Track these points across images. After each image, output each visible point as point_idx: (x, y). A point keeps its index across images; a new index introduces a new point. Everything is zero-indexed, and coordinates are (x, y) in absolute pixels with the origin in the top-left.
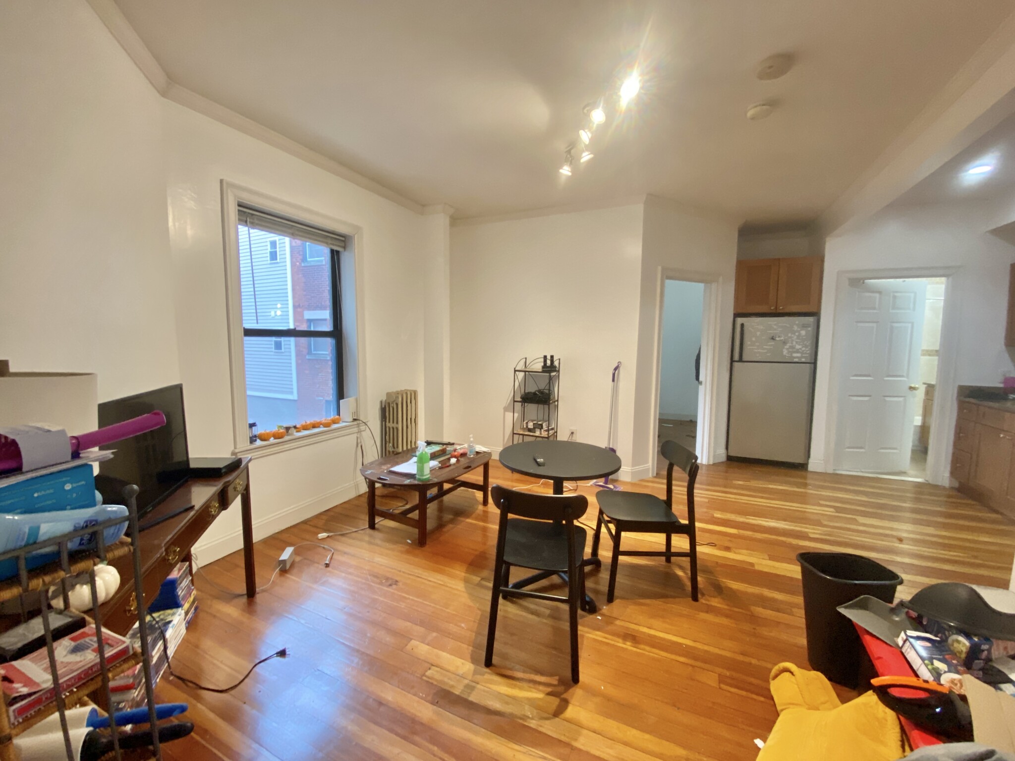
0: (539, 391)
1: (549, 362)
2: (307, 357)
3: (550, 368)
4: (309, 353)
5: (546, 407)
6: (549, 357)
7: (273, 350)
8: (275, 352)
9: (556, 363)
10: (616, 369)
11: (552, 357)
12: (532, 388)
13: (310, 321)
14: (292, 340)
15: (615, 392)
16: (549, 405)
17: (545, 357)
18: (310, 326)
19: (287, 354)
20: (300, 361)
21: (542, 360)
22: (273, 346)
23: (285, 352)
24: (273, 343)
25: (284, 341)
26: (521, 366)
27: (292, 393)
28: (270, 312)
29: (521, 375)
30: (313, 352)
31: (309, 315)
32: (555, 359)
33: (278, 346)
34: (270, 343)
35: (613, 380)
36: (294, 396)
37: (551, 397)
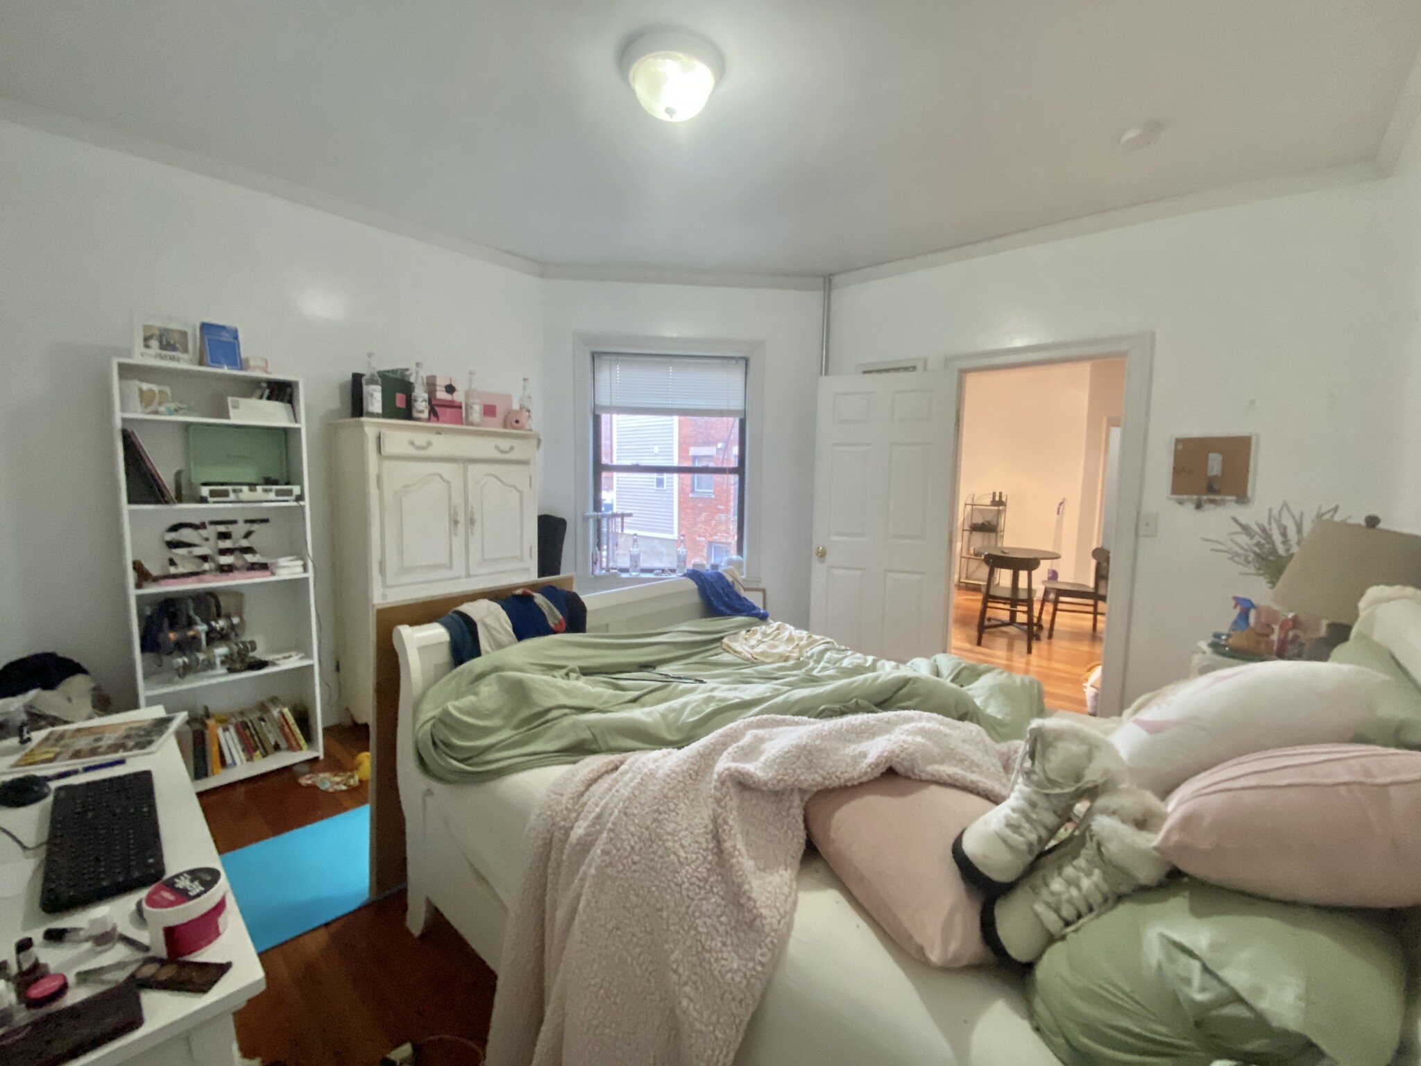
0: (987, 522)
1: (997, 499)
2: (691, 495)
3: (999, 502)
4: (693, 491)
5: (993, 535)
6: (997, 495)
7: (655, 488)
8: (657, 490)
9: (1004, 499)
10: (1061, 504)
11: (1001, 493)
12: (979, 520)
13: (695, 458)
14: (675, 476)
15: (1059, 524)
16: (997, 535)
17: (994, 493)
18: (694, 463)
19: (668, 492)
20: (682, 500)
21: (991, 496)
22: (655, 484)
23: (667, 490)
24: (655, 480)
25: (668, 478)
26: (969, 501)
27: (672, 532)
28: (653, 448)
29: (969, 508)
30: (696, 490)
31: (693, 451)
32: (1003, 495)
33: (660, 483)
34: (652, 480)
35: (1058, 513)
36: (675, 536)
37: (999, 527)
